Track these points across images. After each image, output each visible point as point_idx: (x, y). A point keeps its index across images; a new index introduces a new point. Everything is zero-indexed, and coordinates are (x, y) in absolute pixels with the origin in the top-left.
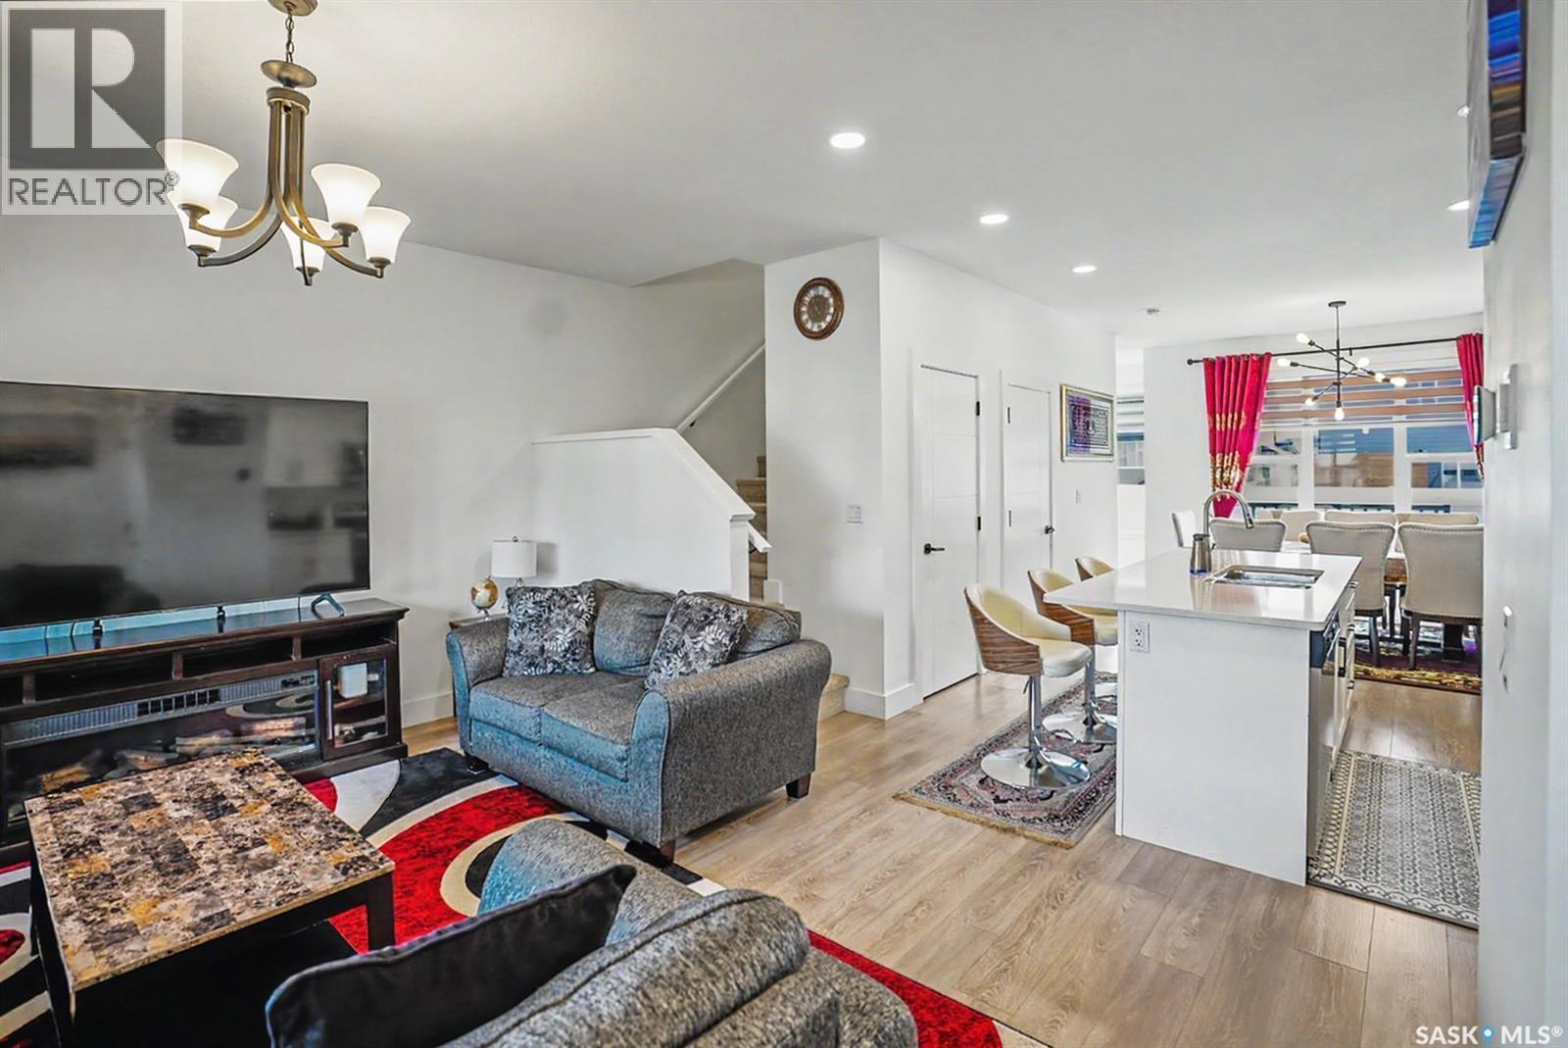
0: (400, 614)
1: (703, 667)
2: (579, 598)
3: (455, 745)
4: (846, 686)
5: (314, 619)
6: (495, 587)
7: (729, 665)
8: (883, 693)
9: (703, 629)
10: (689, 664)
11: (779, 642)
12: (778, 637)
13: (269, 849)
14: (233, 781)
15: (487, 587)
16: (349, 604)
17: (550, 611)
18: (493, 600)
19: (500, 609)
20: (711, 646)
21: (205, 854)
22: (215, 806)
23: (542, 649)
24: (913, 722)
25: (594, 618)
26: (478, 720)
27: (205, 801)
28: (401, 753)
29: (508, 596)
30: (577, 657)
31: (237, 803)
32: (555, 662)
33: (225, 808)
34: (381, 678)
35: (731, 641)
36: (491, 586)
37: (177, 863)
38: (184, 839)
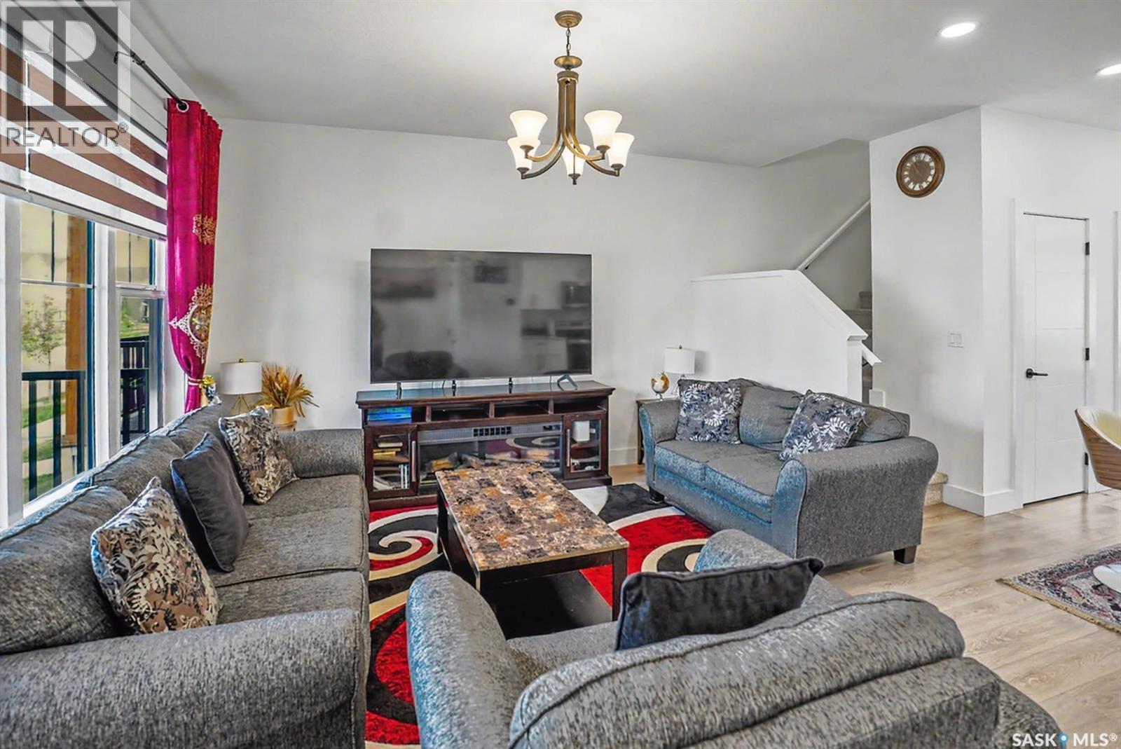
0: (611, 391)
1: (829, 447)
2: (729, 390)
3: (642, 483)
4: (945, 483)
5: (559, 390)
6: (667, 379)
7: (850, 448)
8: (982, 492)
9: (828, 419)
10: (817, 444)
11: (893, 435)
12: (892, 433)
13: (556, 521)
14: (529, 479)
15: (662, 379)
16: (579, 382)
17: (709, 398)
18: (666, 387)
19: (672, 393)
20: (834, 433)
21: (524, 517)
22: (523, 492)
23: (703, 423)
24: (1012, 523)
25: (740, 405)
26: (659, 467)
27: (517, 488)
28: (608, 482)
29: (679, 385)
30: (727, 432)
31: (534, 492)
32: (712, 434)
33: (527, 493)
34: (597, 431)
35: (851, 430)
36: (664, 378)
37: (512, 519)
38: (512, 506)
